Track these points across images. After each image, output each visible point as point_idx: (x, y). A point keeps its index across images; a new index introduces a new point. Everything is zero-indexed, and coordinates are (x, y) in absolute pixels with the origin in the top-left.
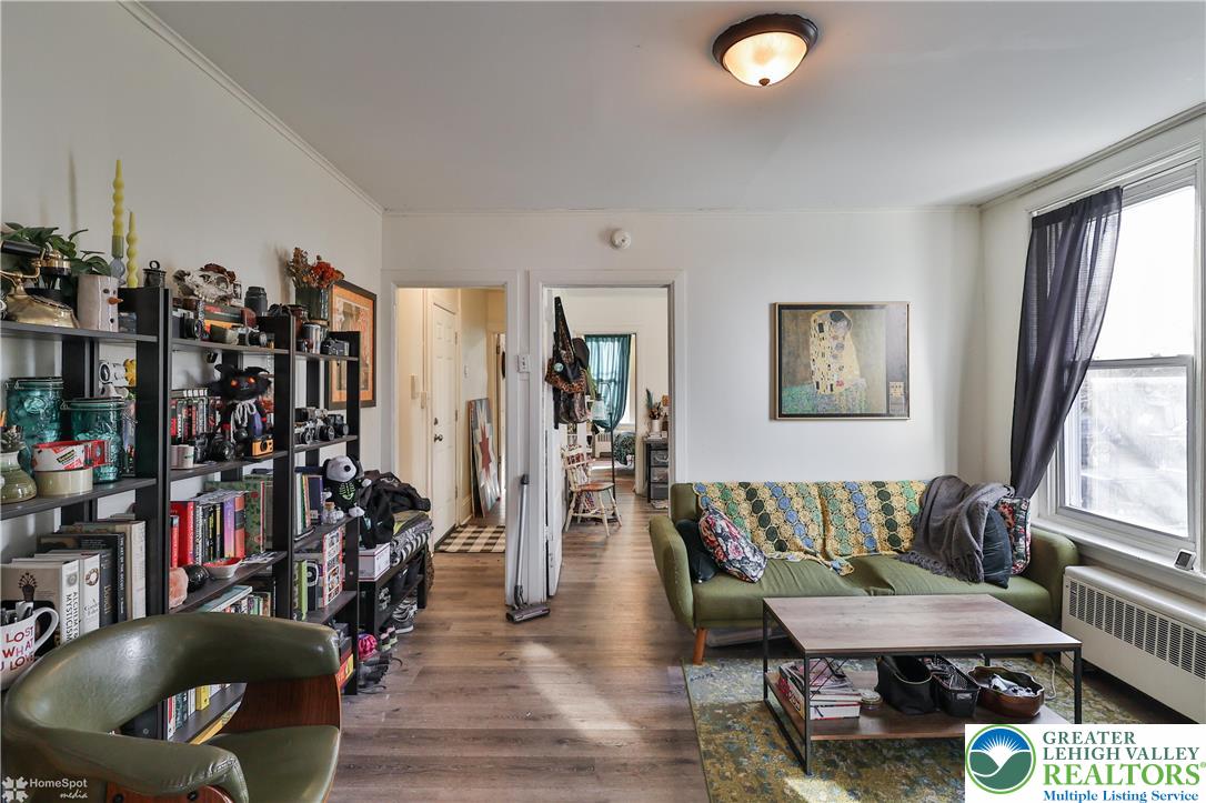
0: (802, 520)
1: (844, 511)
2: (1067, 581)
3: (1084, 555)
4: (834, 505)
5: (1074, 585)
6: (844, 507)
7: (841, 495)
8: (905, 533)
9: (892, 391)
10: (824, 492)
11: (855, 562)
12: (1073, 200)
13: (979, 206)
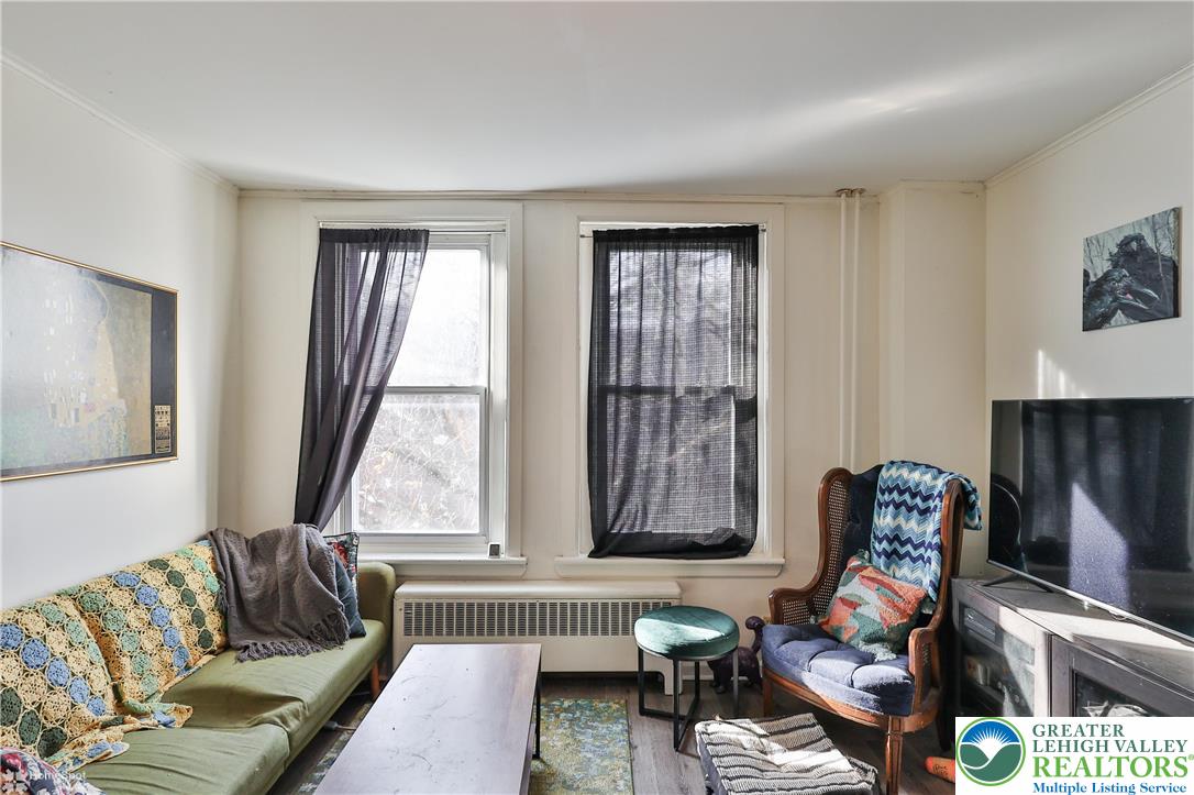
0: (77, 669)
1: (135, 624)
2: (399, 605)
3: (403, 573)
4: (116, 620)
5: (408, 606)
6: (131, 618)
7: (120, 598)
8: (212, 622)
9: (157, 419)
10: (87, 604)
11: (173, 696)
12: (377, 226)
13: (241, 189)
